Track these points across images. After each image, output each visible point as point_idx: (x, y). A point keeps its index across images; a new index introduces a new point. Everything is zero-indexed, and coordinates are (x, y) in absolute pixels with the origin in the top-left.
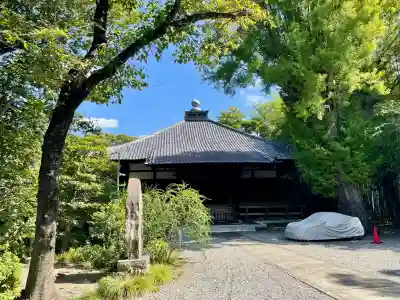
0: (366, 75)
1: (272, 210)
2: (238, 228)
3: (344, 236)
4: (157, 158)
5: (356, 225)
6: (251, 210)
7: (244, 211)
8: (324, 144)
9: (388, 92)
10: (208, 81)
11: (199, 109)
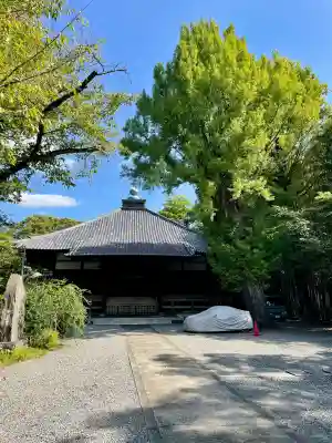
0: (253, 183)
1: (196, 304)
2: (155, 321)
3: (231, 328)
4: (80, 249)
5: (246, 318)
6: (176, 304)
7: (169, 304)
8: (229, 241)
9: (273, 198)
10: (126, 178)
11: (137, 197)
